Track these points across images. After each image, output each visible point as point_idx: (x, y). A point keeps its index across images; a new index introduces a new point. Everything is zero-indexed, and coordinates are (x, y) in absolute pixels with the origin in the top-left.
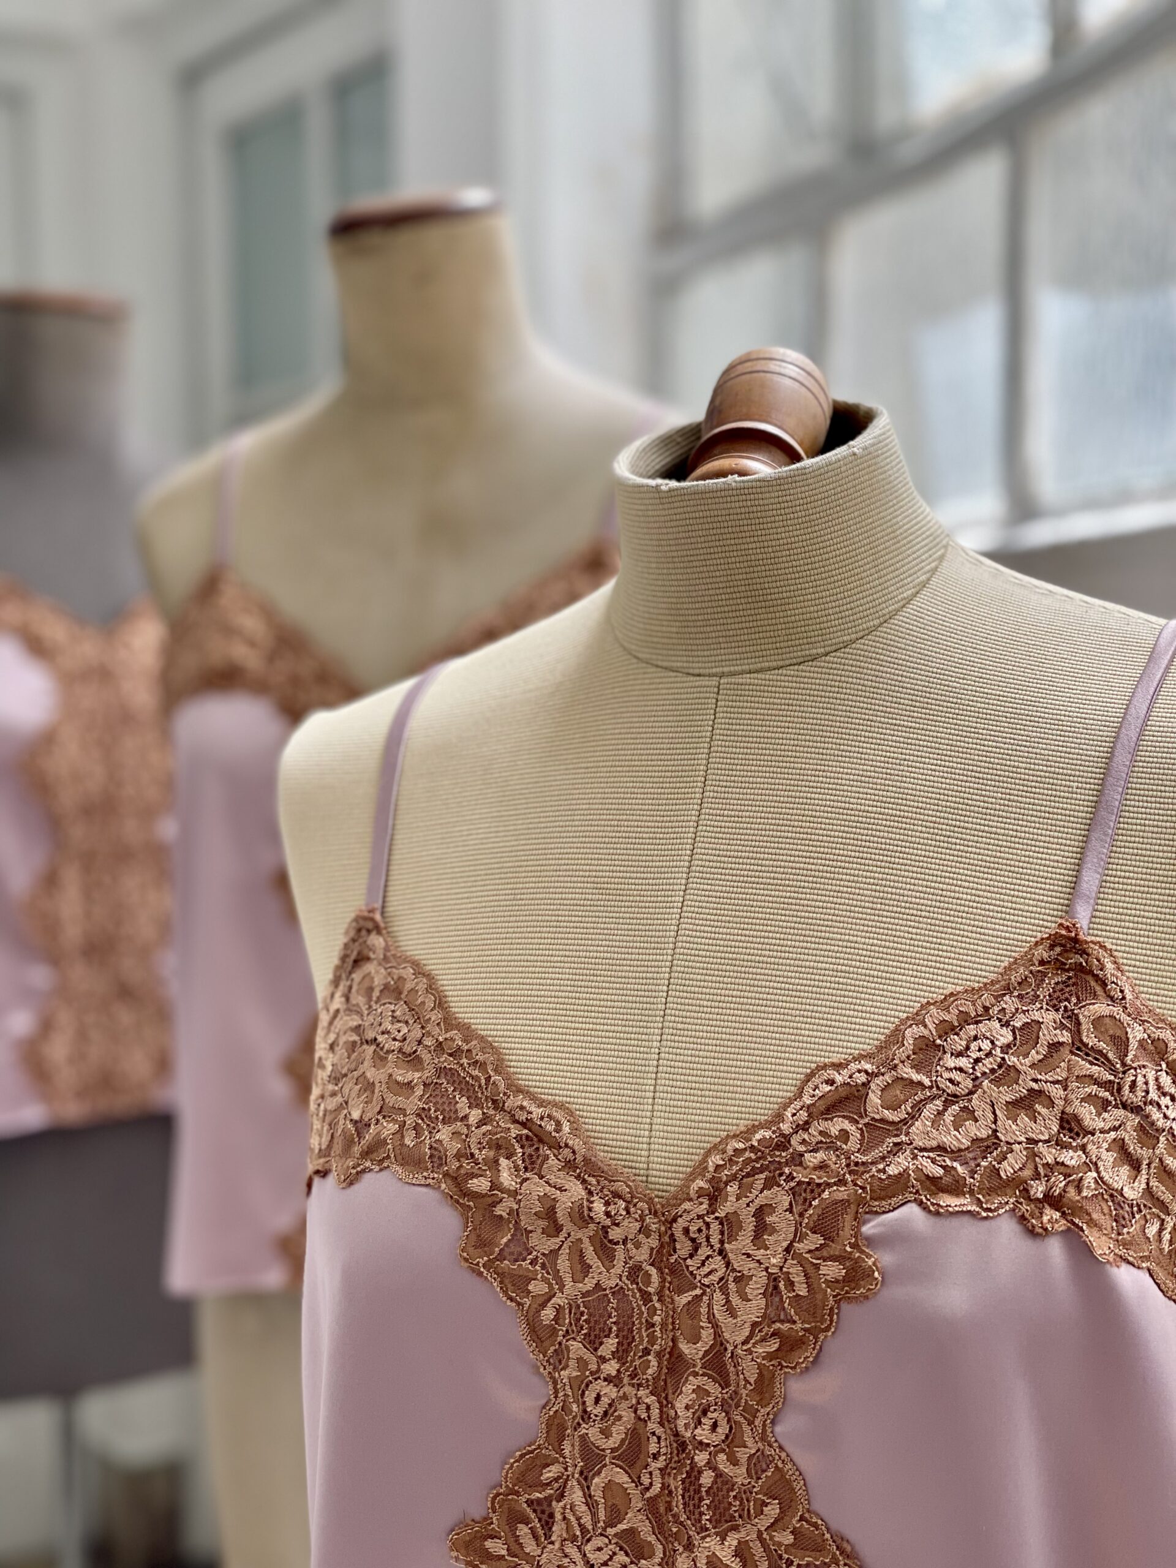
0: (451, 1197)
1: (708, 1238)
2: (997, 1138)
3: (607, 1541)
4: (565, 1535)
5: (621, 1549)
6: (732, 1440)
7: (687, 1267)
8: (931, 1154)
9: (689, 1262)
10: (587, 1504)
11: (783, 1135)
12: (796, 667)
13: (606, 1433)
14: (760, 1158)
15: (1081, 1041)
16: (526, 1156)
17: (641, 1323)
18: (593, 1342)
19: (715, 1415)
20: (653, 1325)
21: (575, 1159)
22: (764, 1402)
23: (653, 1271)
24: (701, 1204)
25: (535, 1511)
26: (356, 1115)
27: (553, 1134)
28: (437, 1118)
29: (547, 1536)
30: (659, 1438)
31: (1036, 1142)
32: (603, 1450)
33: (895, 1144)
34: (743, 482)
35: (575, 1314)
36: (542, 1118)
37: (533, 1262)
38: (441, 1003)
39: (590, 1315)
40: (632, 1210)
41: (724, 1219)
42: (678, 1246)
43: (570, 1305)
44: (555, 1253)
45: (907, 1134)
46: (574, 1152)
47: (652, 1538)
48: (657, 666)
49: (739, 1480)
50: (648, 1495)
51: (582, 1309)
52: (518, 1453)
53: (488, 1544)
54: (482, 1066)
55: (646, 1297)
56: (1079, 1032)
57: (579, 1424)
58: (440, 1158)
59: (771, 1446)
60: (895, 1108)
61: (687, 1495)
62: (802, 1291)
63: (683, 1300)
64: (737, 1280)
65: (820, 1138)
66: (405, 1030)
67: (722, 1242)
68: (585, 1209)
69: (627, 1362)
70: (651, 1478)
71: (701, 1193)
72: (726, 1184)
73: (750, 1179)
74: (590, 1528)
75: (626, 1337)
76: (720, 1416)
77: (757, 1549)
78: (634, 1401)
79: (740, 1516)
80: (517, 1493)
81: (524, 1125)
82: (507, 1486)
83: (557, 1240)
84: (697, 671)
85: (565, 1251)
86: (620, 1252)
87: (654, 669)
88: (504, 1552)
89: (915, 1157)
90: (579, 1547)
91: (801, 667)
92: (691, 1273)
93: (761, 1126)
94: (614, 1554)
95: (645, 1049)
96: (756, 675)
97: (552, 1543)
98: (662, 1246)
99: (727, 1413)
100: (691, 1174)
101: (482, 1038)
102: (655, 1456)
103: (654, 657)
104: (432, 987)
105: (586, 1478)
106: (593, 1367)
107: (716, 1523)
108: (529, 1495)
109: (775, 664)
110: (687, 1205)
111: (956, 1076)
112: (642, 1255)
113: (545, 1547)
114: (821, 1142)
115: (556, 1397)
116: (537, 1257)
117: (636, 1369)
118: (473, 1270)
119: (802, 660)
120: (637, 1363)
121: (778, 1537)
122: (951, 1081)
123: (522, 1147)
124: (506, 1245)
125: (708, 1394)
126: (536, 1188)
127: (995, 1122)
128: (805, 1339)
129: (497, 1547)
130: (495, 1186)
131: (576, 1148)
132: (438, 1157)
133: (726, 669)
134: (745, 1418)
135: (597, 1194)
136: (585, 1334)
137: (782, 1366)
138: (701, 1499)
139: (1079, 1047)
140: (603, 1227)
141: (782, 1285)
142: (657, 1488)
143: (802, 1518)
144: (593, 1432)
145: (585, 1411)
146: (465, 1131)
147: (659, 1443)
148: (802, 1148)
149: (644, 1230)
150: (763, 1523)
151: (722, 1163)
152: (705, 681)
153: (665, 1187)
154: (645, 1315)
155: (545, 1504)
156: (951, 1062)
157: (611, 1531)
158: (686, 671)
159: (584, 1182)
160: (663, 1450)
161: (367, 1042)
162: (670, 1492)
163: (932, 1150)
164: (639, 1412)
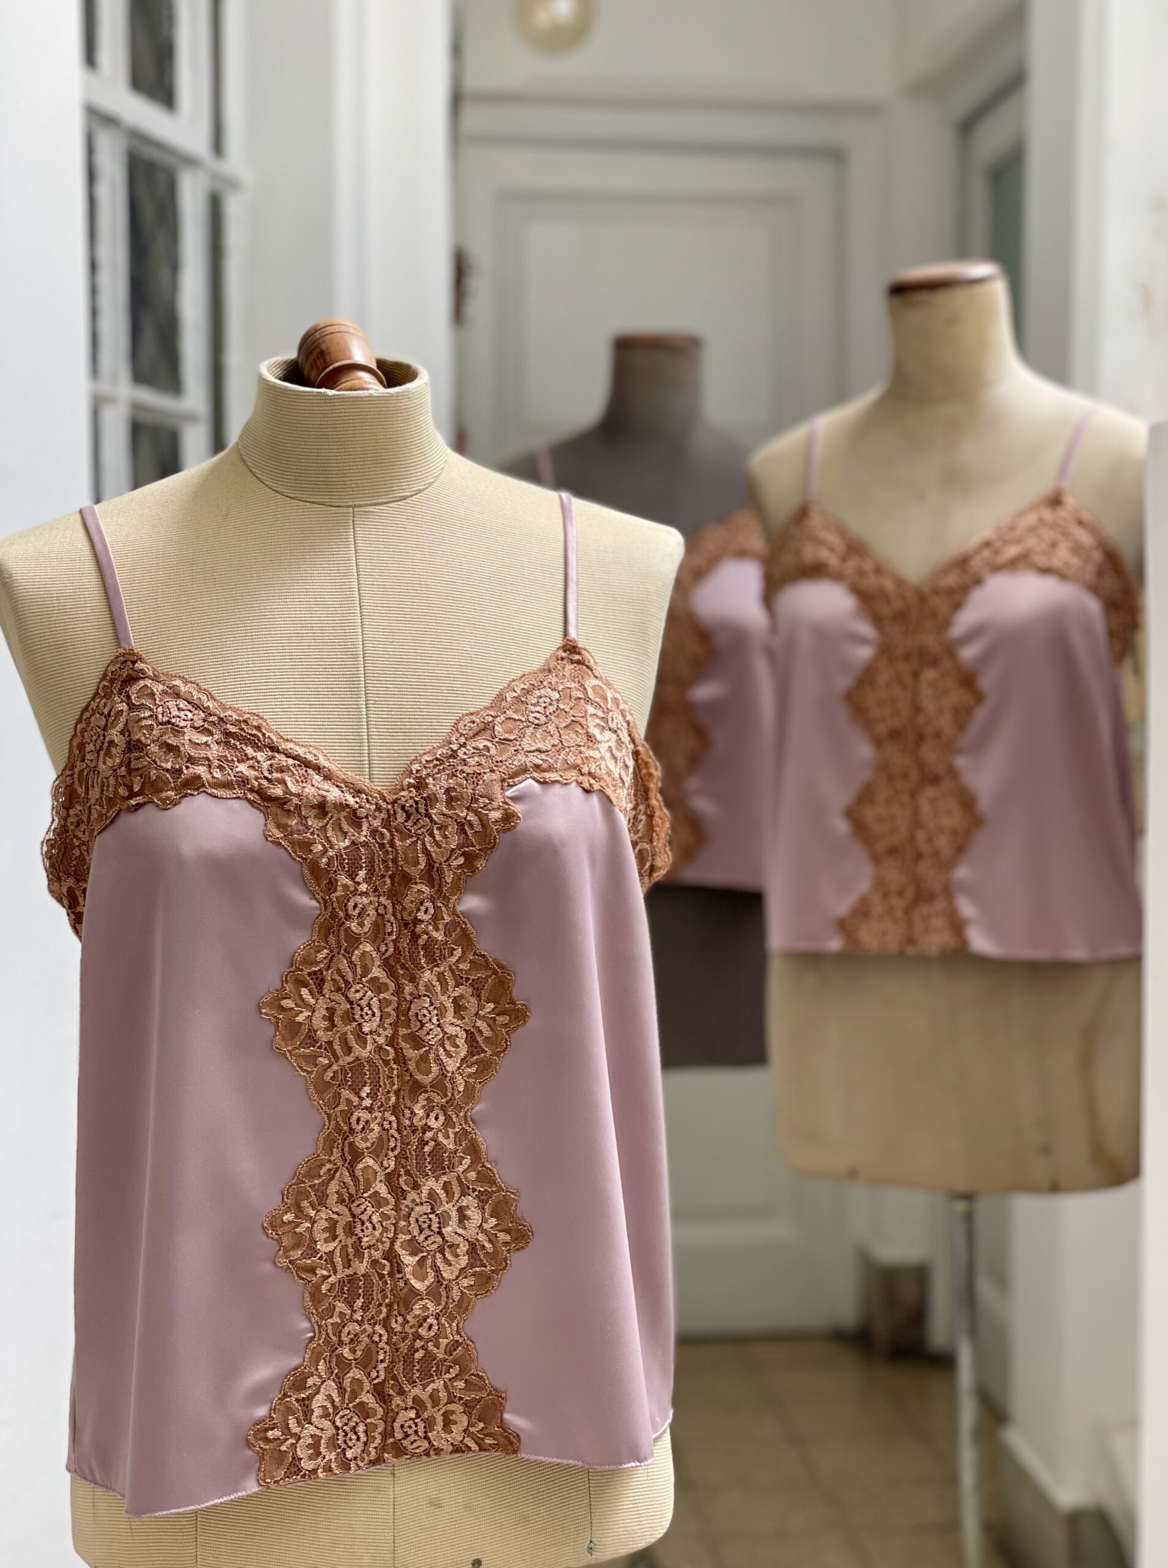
0: (256, 802)
1: (417, 810)
2: (563, 745)
3: (362, 986)
4: (333, 989)
5: (370, 989)
6: (436, 917)
7: (406, 827)
8: (535, 754)
9: (406, 824)
10: (349, 967)
12: (396, 504)
13: (361, 924)
14: (441, 764)
15: (588, 697)
17: (379, 861)
18: (352, 876)
19: (427, 904)
21: (331, 774)
22: (454, 894)
23: (385, 831)
24: (411, 791)
25: (312, 979)
27: (315, 762)
29: (320, 992)
30: (392, 924)
31: (580, 746)
32: (359, 934)
33: (515, 751)
35: (340, 860)
36: (305, 754)
37: (313, 833)
39: (349, 859)
40: (370, 798)
41: (427, 798)
42: (399, 816)
43: (337, 855)
44: (325, 827)
45: (520, 745)
46: (329, 770)
47: (388, 981)
49: (440, 939)
50: (385, 956)
51: (344, 857)
52: (302, 947)
53: (284, 1003)
55: (382, 846)
56: (587, 693)
57: (343, 923)
59: (458, 917)
60: (511, 732)
61: (411, 951)
63: (406, 844)
64: (438, 829)
65: (473, 751)
66: (190, 715)
67: (427, 810)
68: (343, 801)
69: (372, 883)
70: (387, 946)
71: (410, 785)
72: (425, 779)
73: (439, 775)
74: (351, 980)
75: (370, 870)
77: (449, 975)
78: (377, 904)
79: (440, 959)
80: (301, 970)
81: (294, 758)
82: (296, 967)
83: (325, 821)
84: (336, 504)
85: (331, 826)
86: (365, 823)
87: (305, 503)
88: (294, 1006)
89: (527, 756)
90: (343, 994)
91: (399, 503)
92: (408, 830)
93: (439, 747)
94: (366, 992)
96: (374, 507)
97: (323, 995)
98: (389, 817)
99: (433, 903)
100: (403, 776)
102: (389, 934)
104: (202, 689)
105: (348, 953)
106: (352, 889)
107: (428, 964)
108: (309, 969)
109: (385, 500)
110: (403, 793)
111: (537, 715)
112: (376, 823)
113: (318, 999)
114: (474, 753)
115: (326, 910)
117: (378, 886)
118: (277, 842)
119: (398, 499)
120: (378, 883)
121: (461, 966)
122: (535, 718)
123: (297, 771)
124: (295, 825)
125: (424, 893)
126: (309, 792)
127: (560, 736)
128: (478, 855)
129: (288, 1003)
130: (287, 791)
131: (330, 768)
132: (244, 781)
133: (357, 503)
134: (443, 904)
135: (347, 792)
136: (347, 871)
137: (465, 872)
138: (419, 952)
139: (588, 700)
140: (353, 809)
141: (467, 827)
142: (391, 951)
143: (475, 953)
144: (353, 925)
145: (347, 914)
146: (257, 765)
148: (465, 757)
149: (378, 809)
150: (454, 959)
151: (419, 768)
152: (345, 510)
153: (388, 784)
154: (381, 856)
155: (319, 973)
156: (532, 708)
157: (364, 980)
158: (329, 504)
159: (337, 786)
160: (395, 930)
162: (400, 952)
163: (534, 751)
164: (379, 911)
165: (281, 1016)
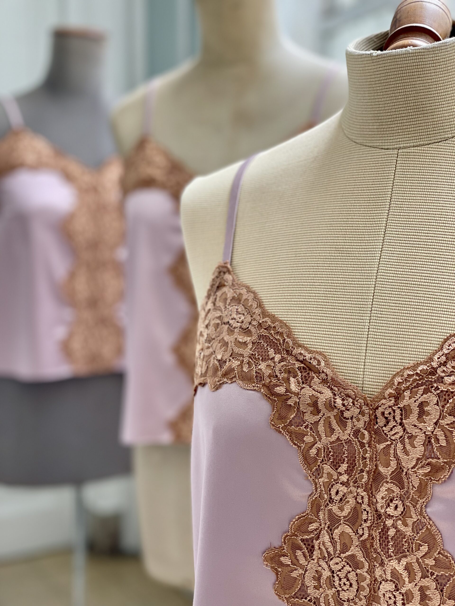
0: (266, 396)
1: (394, 417)
3: (341, 560)
4: (319, 556)
5: (348, 564)
6: (405, 514)
7: (383, 431)
9: (384, 428)
10: (331, 542)
11: (433, 368)
12: (437, 144)
13: (341, 509)
14: (421, 379)
16: (303, 377)
17: (359, 457)
18: (336, 466)
19: (397, 502)
20: (365, 458)
21: (327, 378)
22: (421, 497)
23: (366, 433)
24: (391, 400)
25: (305, 544)
26: (219, 357)
27: (316, 366)
28: (259, 358)
29: (311, 556)
30: (368, 512)
32: (340, 517)
34: (415, 50)
35: (327, 452)
36: (311, 359)
37: (306, 427)
38: (260, 305)
39: (334, 453)
40: (356, 403)
41: (403, 408)
42: (378, 421)
43: (324, 448)
44: (317, 423)
46: (327, 375)
47: (363, 560)
48: (366, 146)
49: (408, 534)
50: (361, 539)
51: (330, 450)
52: (297, 517)
53: (282, 559)
54: (281, 334)
55: (362, 445)
57: (328, 504)
58: (261, 377)
59: (425, 518)
61: (381, 540)
62: (443, 443)
63: (382, 446)
64: (409, 438)
65: (452, 370)
66: (243, 318)
67: (401, 419)
68: (332, 402)
69: (352, 475)
70: (363, 531)
71: (390, 395)
72: (404, 391)
73: (416, 389)
74: (332, 553)
75: (352, 464)
76: (400, 503)
77: (416, 566)
78: (355, 494)
79: (408, 551)
80: (296, 536)
81: (302, 362)
82: (291, 532)
83: (318, 417)
84: (386, 147)
85: (322, 422)
86: (349, 424)
87: (365, 147)
88: (290, 563)
90: (326, 562)
91: (439, 144)
92: (385, 434)
93: (421, 364)
94: (344, 566)
95: (362, 327)
96: (416, 148)
97: (313, 560)
98: (371, 420)
99: (403, 501)
100: (386, 386)
101: (281, 321)
102: (365, 521)
103: (365, 141)
104: (256, 297)
105: (331, 530)
106: (336, 477)
107: (396, 554)
108: (302, 537)
109: (426, 142)
110: (383, 401)
112: (360, 425)
113: (310, 561)
115: (316, 491)
116: (308, 424)
117: (356, 479)
118: (277, 430)
119: (440, 140)
120: (357, 476)
121: (427, 561)
123: (301, 372)
124: (293, 418)
125: (393, 492)
126: (308, 392)
128: (444, 467)
129: (286, 560)
130: (288, 390)
131: (328, 373)
132: (260, 376)
133: (401, 146)
134: (412, 504)
135: (338, 395)
136: (332, 462)
137: (432, 480)
138: (388, 542)
140: (341, 411)
141: (433, 440)
142: (366, 536)
143: (439, 553)
144: (335, 508)
145: (331, 498)
146: (273, 365)
147: (367, 514)
148: (443, 375)
149: (362, 413)
150: (420, 554)
151: (401, 381)
152: (391, 152)
153: (372, 393)
154: (362, 453)
155: (310, 541)
157: (343, 555)
158: (381, 147)
159: (332, 389)
160: (370, 518)
161: (224, 323)
162: (373, 538)
164: (358, 499)
165: (280, 570)
